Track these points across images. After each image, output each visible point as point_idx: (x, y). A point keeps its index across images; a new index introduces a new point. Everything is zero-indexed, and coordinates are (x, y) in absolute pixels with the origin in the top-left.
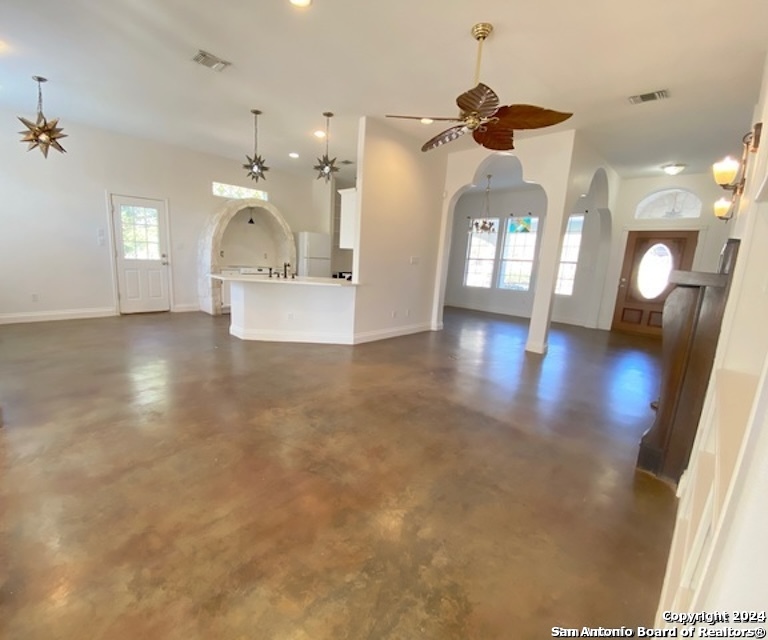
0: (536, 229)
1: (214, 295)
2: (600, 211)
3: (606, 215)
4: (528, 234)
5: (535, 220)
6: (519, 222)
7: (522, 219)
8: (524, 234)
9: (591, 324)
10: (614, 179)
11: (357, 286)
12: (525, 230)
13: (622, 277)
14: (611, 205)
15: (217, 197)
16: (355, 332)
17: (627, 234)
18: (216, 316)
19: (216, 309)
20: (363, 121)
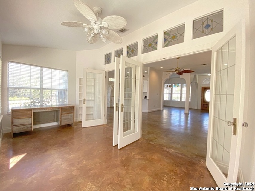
0: (180, 86)
1: (110, 103)
2: (195, 83)
3: (196, 83)
4: (178, 88)
5: (180, 84)
6: (176, 85)
7: (177, 84)
8: (177, 88)
9: (196, 108)
10: (197, 76)
11: (148, 100)
12: (178, 87)
13: (202, 97)
14: (197, 82)
15: (110, 81)
16: (148, 110)
17: (201, 87)
18: (110, 108)
19: (111, 106)
20: (149, 68)
